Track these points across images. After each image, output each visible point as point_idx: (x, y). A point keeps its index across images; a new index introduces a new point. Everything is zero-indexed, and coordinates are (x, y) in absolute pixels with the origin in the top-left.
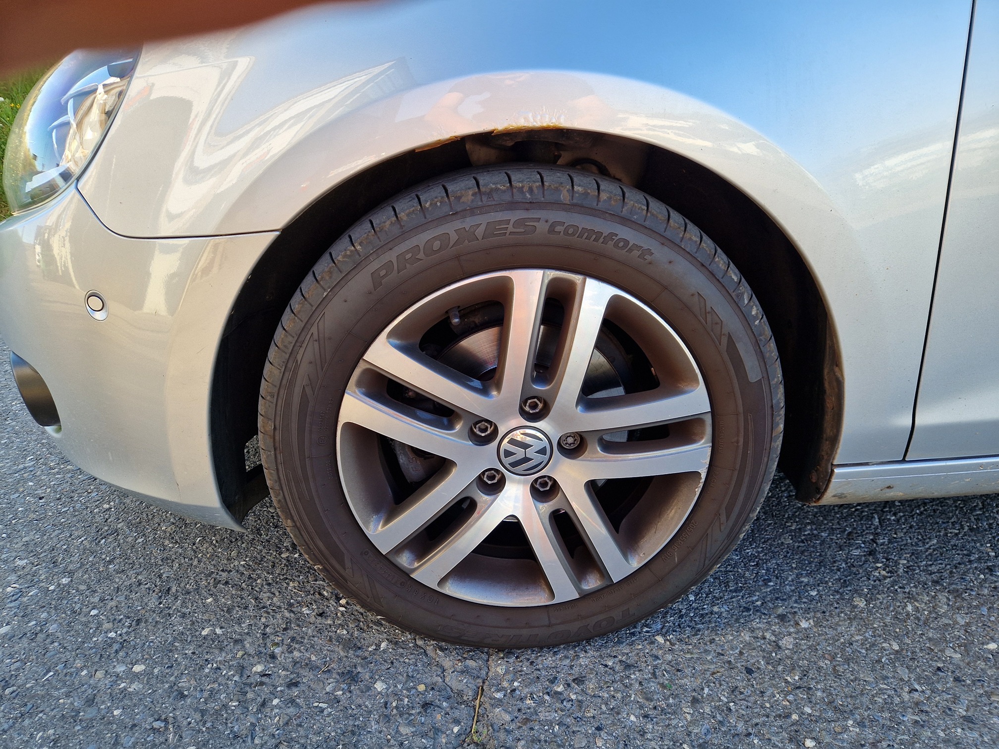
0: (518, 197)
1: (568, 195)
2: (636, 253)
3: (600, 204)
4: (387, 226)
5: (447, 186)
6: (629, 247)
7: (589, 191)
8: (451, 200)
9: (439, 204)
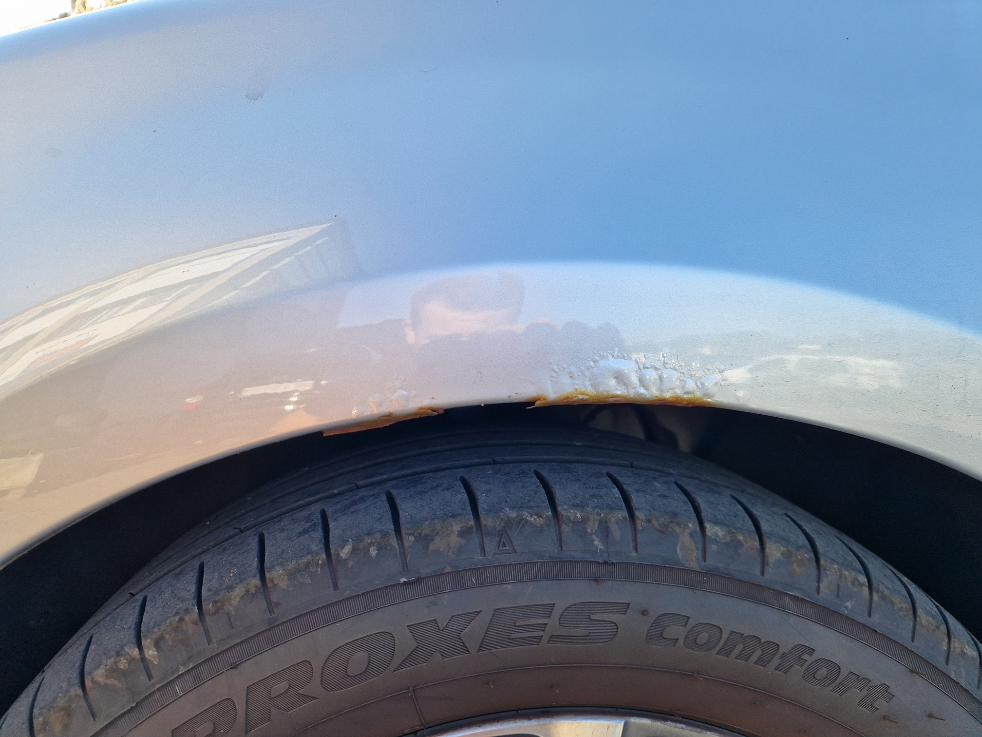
0: (574, 548)
1: (693, 547)
2: (855, 694)
3: (769, 570)
4: (235, 601)
5: (398, 501)
6: (837, 682)
7: (741, 538)
8: (406, 543)
9: (373, 552)
